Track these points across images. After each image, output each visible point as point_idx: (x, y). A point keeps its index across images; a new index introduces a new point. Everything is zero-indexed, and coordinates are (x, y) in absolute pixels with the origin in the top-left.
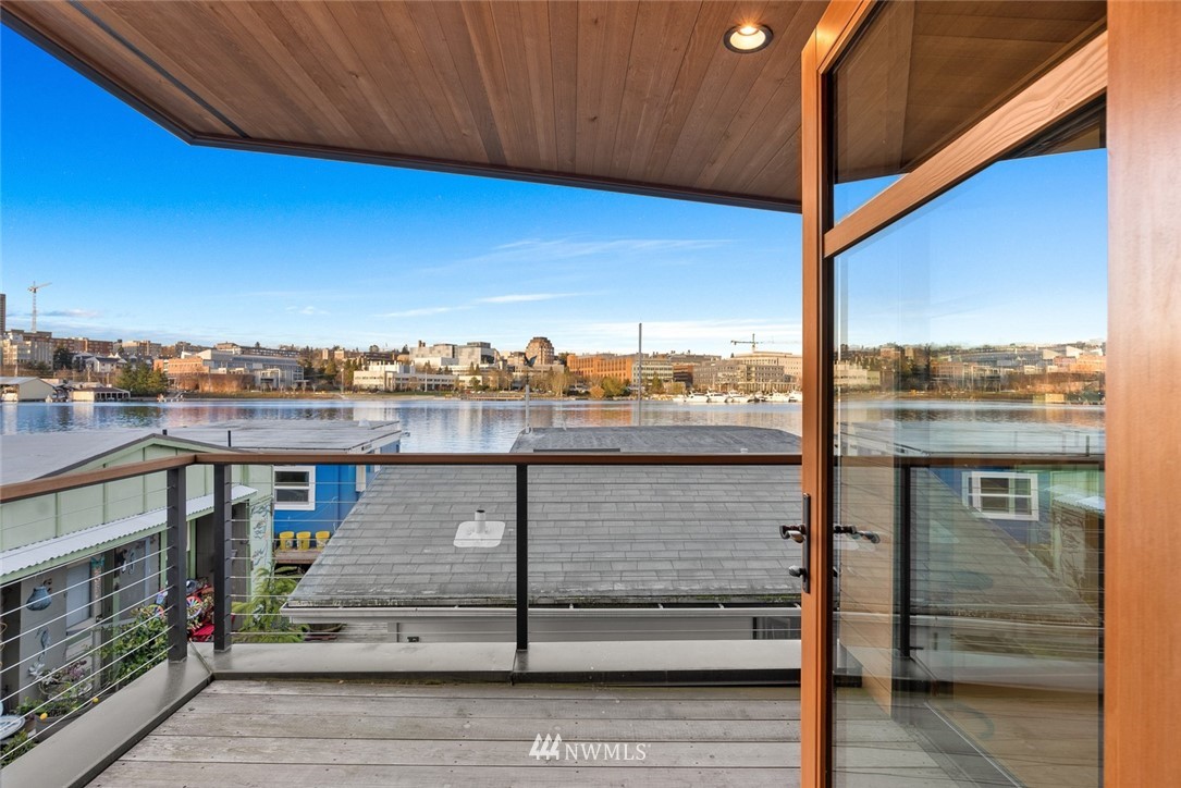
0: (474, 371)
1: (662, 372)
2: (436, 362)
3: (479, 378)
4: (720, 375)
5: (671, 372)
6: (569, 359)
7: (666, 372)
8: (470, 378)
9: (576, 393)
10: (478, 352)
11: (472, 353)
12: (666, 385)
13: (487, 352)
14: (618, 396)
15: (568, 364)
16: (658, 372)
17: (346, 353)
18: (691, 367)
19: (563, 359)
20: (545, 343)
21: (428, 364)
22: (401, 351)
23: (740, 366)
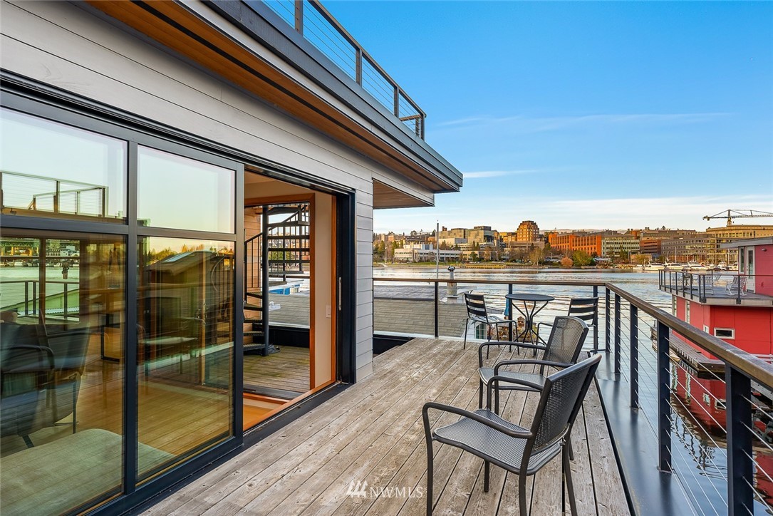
0: (475, 247)
1: (629, 246)
2: (451, 241)
3: (477, 252)
4: (688, 247)
5: (638, 246)
6: (550, 236)
7: (633, 246)
8: (470, 252)
9: (551, 263)
10: (482, 233)
11: (477, 235)
12: (633, 257)
13: (488, 233)
14: (586, 265)
15: (550, 241)
16: (624, 246)
17: (395, 236)
18: (659, 241)
19: (546, 237)
20: (531, 225)
21: (444, 243)
22: (431, 234)
23: (709, 239)
